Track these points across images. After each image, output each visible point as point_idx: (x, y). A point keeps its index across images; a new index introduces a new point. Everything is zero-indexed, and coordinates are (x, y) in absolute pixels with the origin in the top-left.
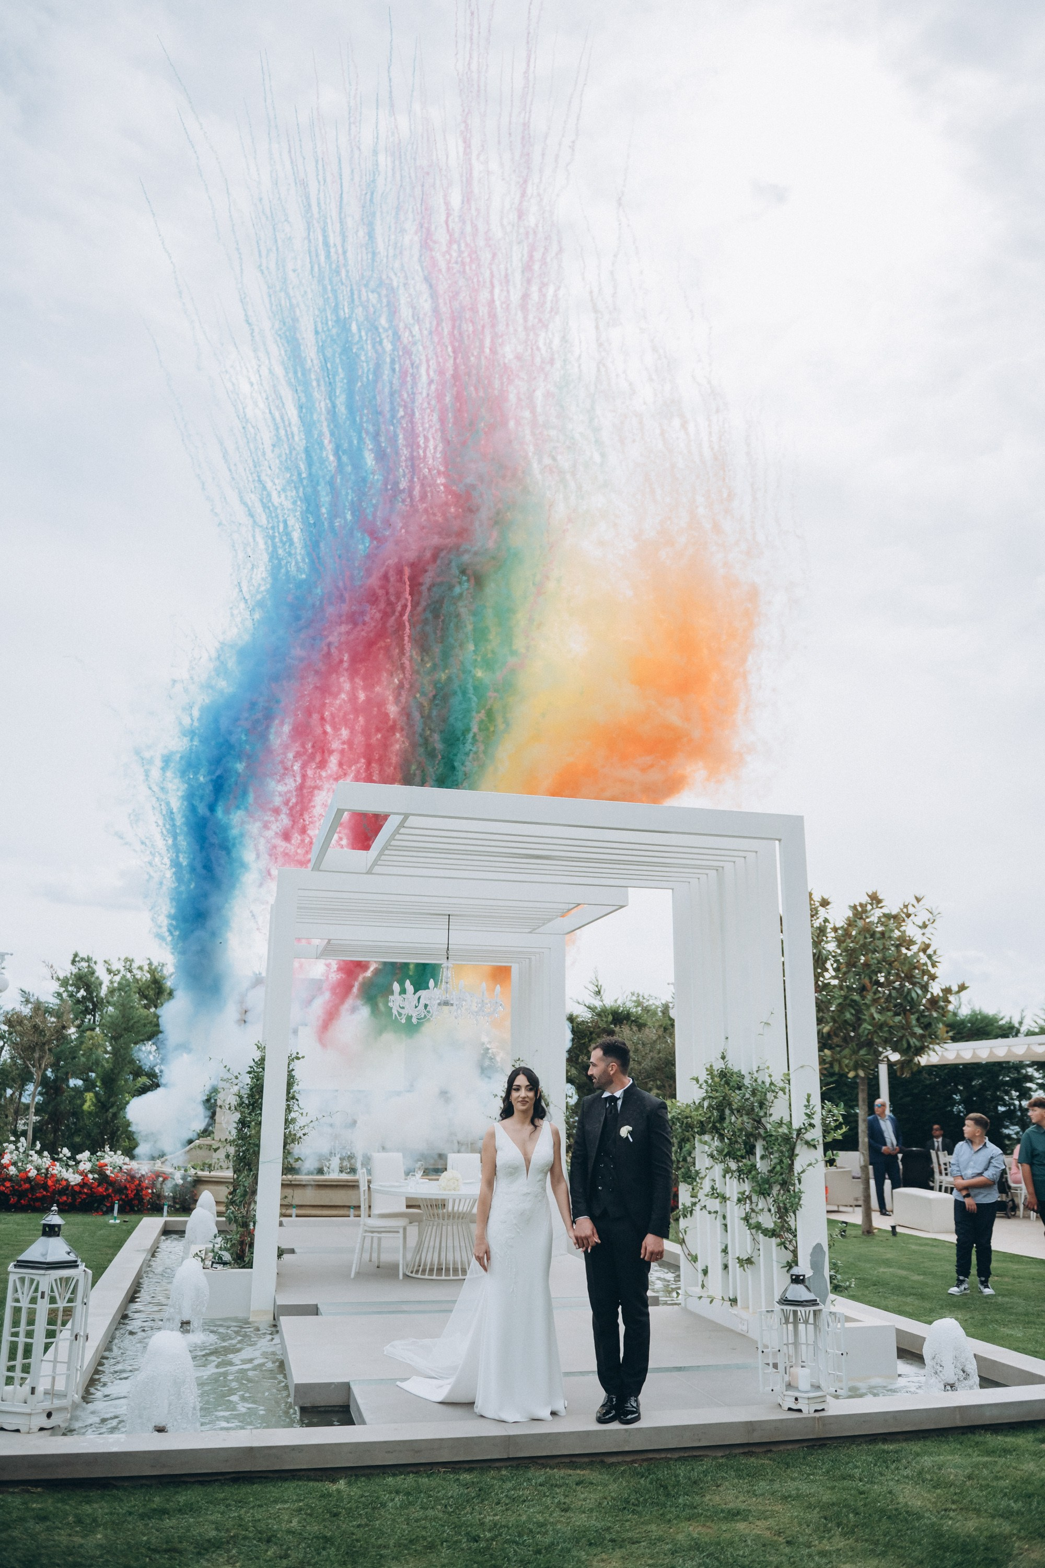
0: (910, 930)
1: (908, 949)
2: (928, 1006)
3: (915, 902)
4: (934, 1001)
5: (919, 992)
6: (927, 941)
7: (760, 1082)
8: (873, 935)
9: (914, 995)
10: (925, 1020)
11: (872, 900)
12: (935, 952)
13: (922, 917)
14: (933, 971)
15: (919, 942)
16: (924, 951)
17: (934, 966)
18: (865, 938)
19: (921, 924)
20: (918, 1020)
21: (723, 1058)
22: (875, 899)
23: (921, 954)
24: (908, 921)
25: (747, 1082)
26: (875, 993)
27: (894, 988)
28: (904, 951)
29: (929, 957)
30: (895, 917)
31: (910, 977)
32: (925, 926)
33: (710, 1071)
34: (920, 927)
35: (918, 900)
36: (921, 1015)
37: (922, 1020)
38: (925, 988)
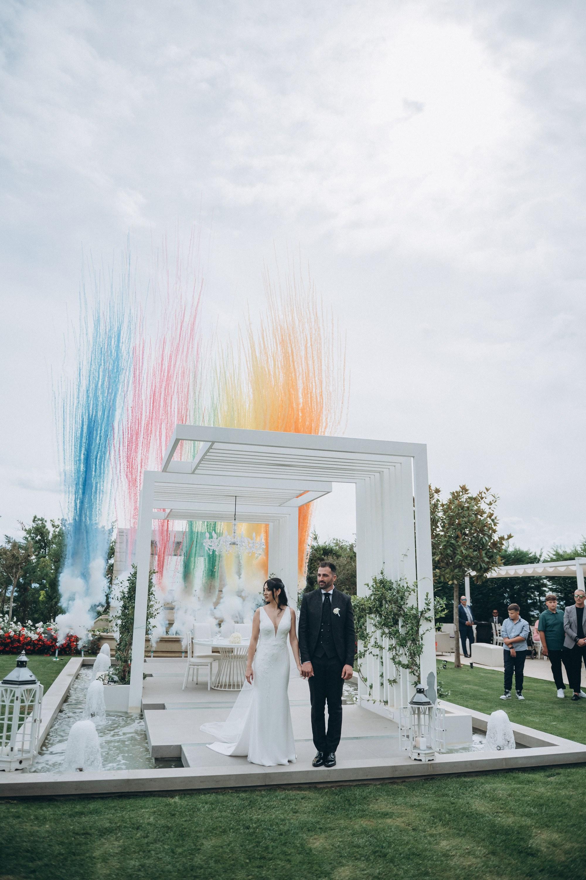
0: (483, 506)
1: (481, 516)
2: (491, 546)
3: (485, 491)
4: (495, 544)
5: (487, 539)
6: (492, 512)
7: (401, 586)
8: (463, 508)
9: (484, 541)
10: (490, 554)
11: (463, 489)
12: (496, 518)
13: (489, 499)
14: (494, 528)
15: (487, 512)
16: (490, 517)
17: (495, 525)
18: (459, 510)
19: (488, 503)
20: (486, 554)
21: (382, 573)
22: (464, 489)
23: (488, 519)
24: (482, 501)
25: (394, 586)
26: (463, 539)
27: (474, 537)
28: (479, 517)
29: (493, 520)
30: (475, 499)
31: (482, 531)
32: (491, 504)
33: (375, 580)
34: (488, 504)
35: (487, 490)
36: (488, 551)
37: (488, 554)
38: (490, 537)
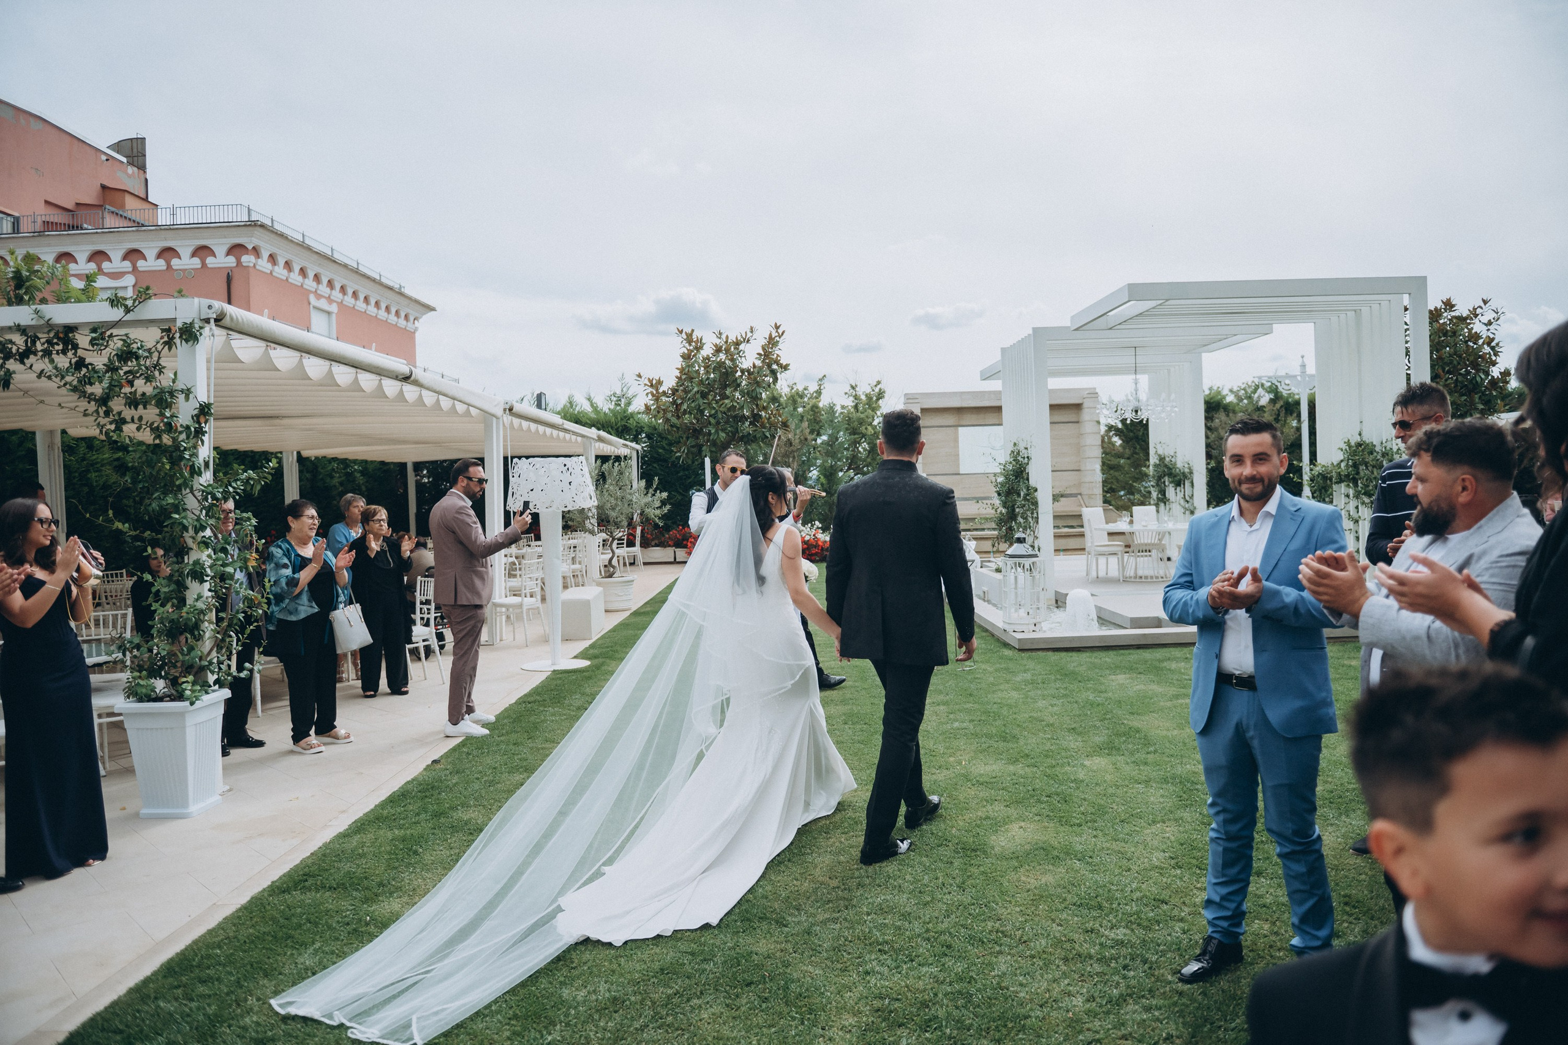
0: (1478, 327)
1: (1475, 343)
2: (1489, 386)
3: (1482, 304)
4: (1494, 382)
5: (1483, 376)
6: (1492, 336)
7: (1388, 448)
8: (1445, 334)
9: (1478, 379)
10: (1486, 398)
11: (1446, 306)
12: (1497, 344)
13: (1489, 316)
14: (1494, 358)
15: (1484, 336)
16: (1489, 344)
17: (1496, 354)
18: (1440, 337)
19: (1486, 322)
20: (1480, 398)
21: (1360, 434)
22: (1449, 305)
23: (1485, 346)
24: (1476, 321)
25: (1378, 449)
26: (1446, 380)
27: (1461, 374)
28: (1471, 344)
29: (1493, 348)
30: (1465, 319)
31: (1475, 366)
32: (1490, 323)
33: (1348, 443)
34: (1486, 325)
35: (1485, 302)
36: (1483, 393)
37: (1483, 398)
38: (1487, 374)
